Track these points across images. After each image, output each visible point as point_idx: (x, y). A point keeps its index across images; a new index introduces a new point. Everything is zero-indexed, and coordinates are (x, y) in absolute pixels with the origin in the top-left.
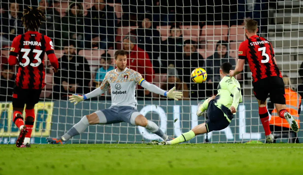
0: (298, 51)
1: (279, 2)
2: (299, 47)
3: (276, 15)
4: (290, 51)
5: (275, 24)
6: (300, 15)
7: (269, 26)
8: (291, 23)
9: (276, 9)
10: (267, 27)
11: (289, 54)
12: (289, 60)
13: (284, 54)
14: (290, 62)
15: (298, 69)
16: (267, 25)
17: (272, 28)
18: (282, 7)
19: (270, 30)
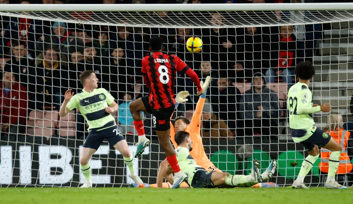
0: (347, 85)
1: (325, 31)
2: (348, 81)
3: (322, 46)
4: (338, 85)
5: (321, 56)
6: (348, 46)
7: (314, 58)
8: (339, 55)
9: (322, 39)
10: (312, 58)
11: (337, 88)
12: (337, 96)
13: (332, 88)
14: (339, 98)
15: (348, 105)
16: (313, 56)
17: (318, 60)
18: (329, 36)
19: (316, 62)
